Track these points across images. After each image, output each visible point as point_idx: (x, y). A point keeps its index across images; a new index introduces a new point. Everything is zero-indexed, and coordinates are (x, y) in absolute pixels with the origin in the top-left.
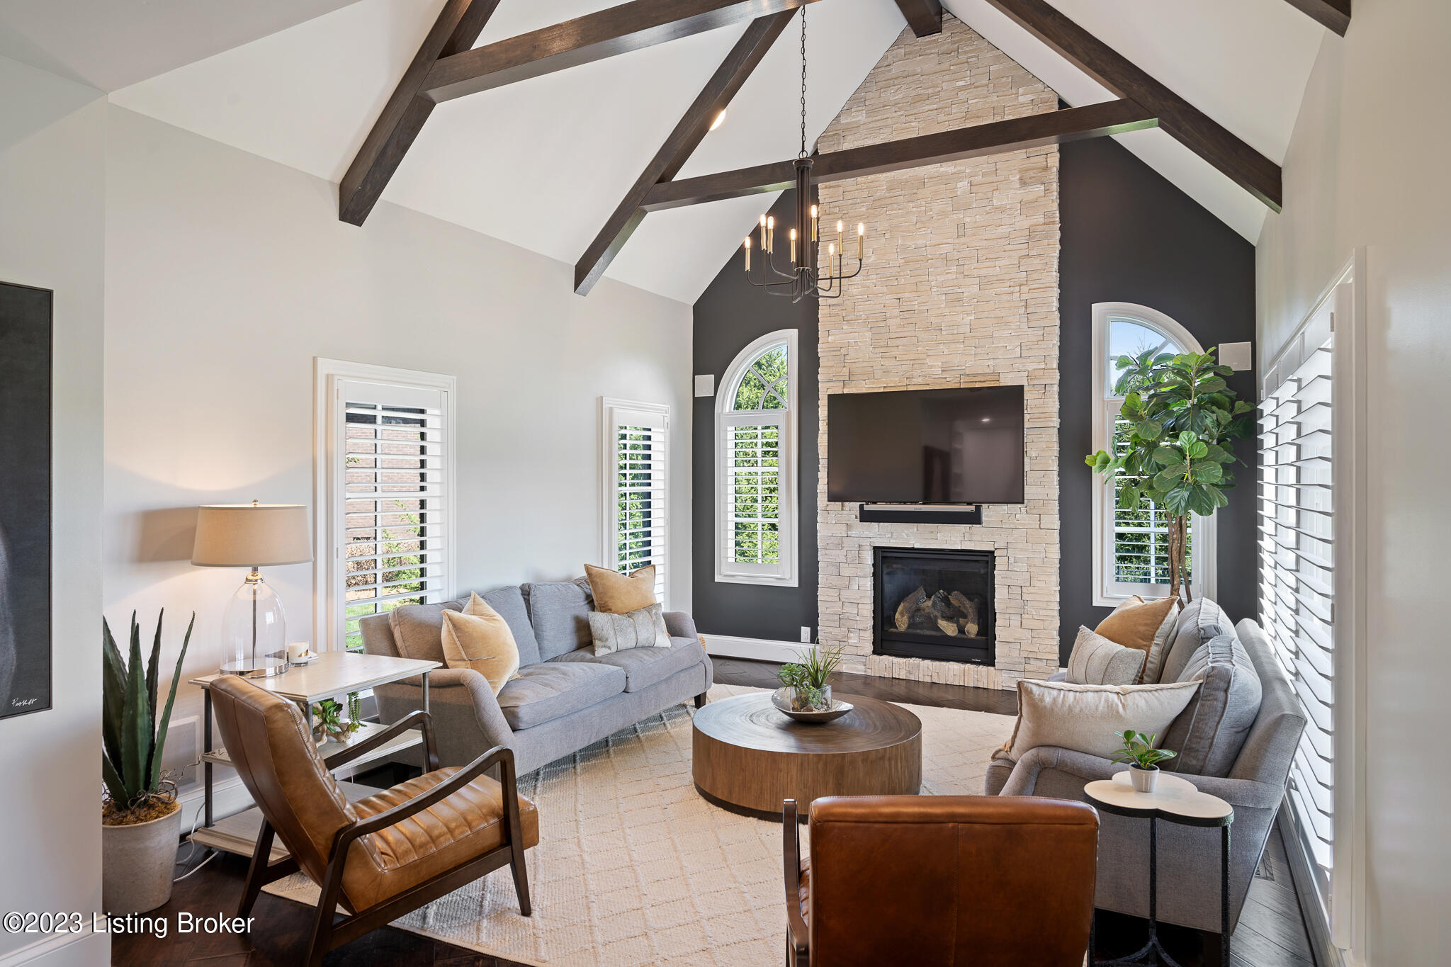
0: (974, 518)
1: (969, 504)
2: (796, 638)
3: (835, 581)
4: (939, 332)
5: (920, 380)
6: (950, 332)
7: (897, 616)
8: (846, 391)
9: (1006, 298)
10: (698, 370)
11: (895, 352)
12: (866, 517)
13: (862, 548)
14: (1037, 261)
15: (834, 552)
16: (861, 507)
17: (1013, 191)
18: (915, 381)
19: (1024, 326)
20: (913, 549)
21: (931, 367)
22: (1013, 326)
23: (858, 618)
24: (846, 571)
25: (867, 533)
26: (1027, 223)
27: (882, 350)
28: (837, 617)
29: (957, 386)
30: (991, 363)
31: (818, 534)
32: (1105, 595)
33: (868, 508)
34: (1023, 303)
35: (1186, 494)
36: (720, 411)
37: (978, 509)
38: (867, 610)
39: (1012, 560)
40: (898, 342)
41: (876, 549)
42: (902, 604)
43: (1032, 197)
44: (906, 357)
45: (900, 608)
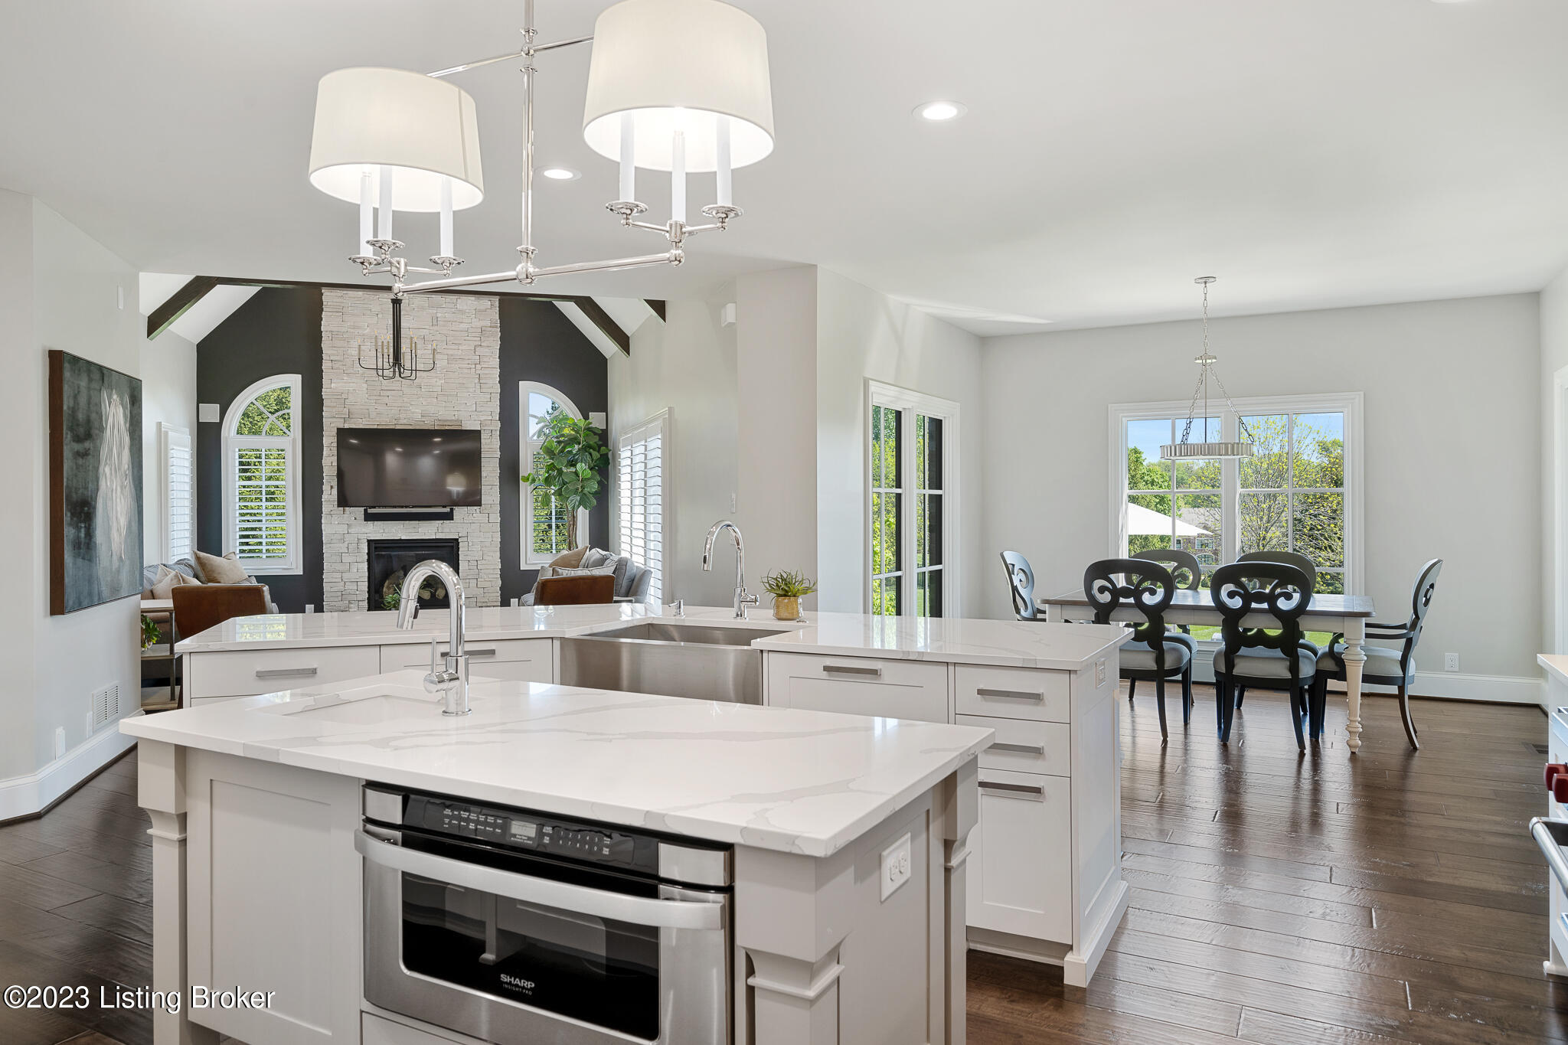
0: (449, 516)
1: (444, 507)
2: (303, 611)
3: (339, 567)
4: (419, 389)
5: (405, 421)
6: (427, 390)
7: (384, 589)
8: (347, 426)
9: (466, 371)
10: (204, 395)
11: (386, 400)
12: (369, 517)
13: (360, 541)
14: (487, 350)
15: (338, 545)
16: (366, 511)
17: (470, 302)
18: (401, 422)
19: (478, 391)
20: (401, 540)
21: (413, 413)
22: (471, 390)
23: (357, 593)
24: (346, 559)
25: (364, 530)
26: (479, 324)
27: (375, 398)
28: (340, 594)
29: (432, 428)
30: (456, 413)
31: (323, 532)
32: (528, 562)
33: (370, 511)
34: (477, 376)
35: (579, 498)
36: (227, 434)
37: (452, 510)
38: (364, 586)
39: (470, 544)
40: (389, 393)
41: (369, 542)
42: (387, 582)
43: (482, 308)
44: (394, 404)
45: (386, 584)
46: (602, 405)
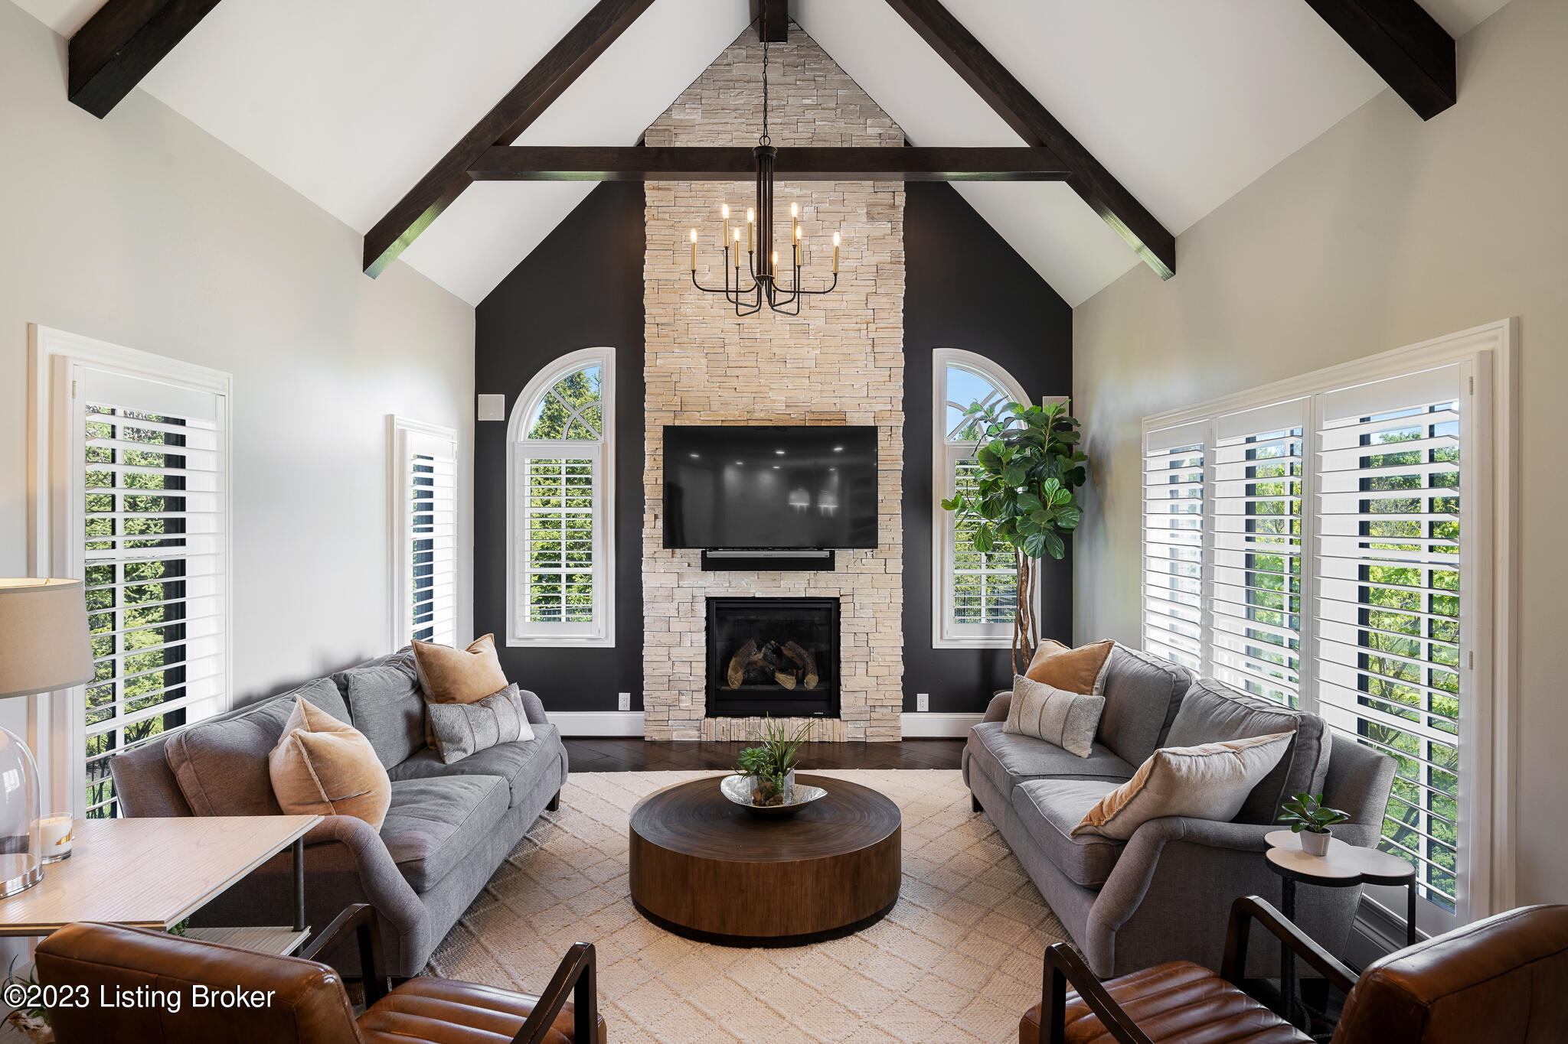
0: (828, 565)
1: (820, 549)
2: (614, 707)
3: (665, 638)
4: (782, 365)
5: (762, 415)
6: (794, 365)
7: (730, 672)
8: (677, 423)
9: (853, 334)
10: (484, 383)
11: (734, 383)
12: (709, 565)
13: (696, 600)
14: (885, 300)
15: (664, 605)
16: (704, 554)
17: (860, 225)
18: (757, 415)
19: (871, 365)
20: (754, 598)
21: (774, 401)
22: (860, 364)
23: (691, 678)
24: (676, 626)
25: (701, 583)
26: (874, 260)
27: (720, 379)
28: (666, 679)
29: (802, 423)
30: (837, 401)
31: (644, 585)
32: (945, 637)
33: (711, 554)
34: (871, 342)
35: (1043, 538)
36: (513, 440)
37: (832, 554)
38: (700, 669)
39: (858, 606)
40: (738, 372)
41: (708, 600)
42: (734, 659)
43: (878, 233)
44: (745, 389)
45: (732, 664)
46: (1062, 383)
